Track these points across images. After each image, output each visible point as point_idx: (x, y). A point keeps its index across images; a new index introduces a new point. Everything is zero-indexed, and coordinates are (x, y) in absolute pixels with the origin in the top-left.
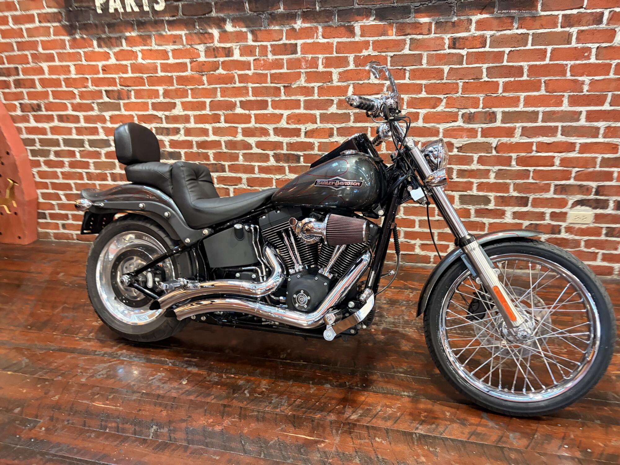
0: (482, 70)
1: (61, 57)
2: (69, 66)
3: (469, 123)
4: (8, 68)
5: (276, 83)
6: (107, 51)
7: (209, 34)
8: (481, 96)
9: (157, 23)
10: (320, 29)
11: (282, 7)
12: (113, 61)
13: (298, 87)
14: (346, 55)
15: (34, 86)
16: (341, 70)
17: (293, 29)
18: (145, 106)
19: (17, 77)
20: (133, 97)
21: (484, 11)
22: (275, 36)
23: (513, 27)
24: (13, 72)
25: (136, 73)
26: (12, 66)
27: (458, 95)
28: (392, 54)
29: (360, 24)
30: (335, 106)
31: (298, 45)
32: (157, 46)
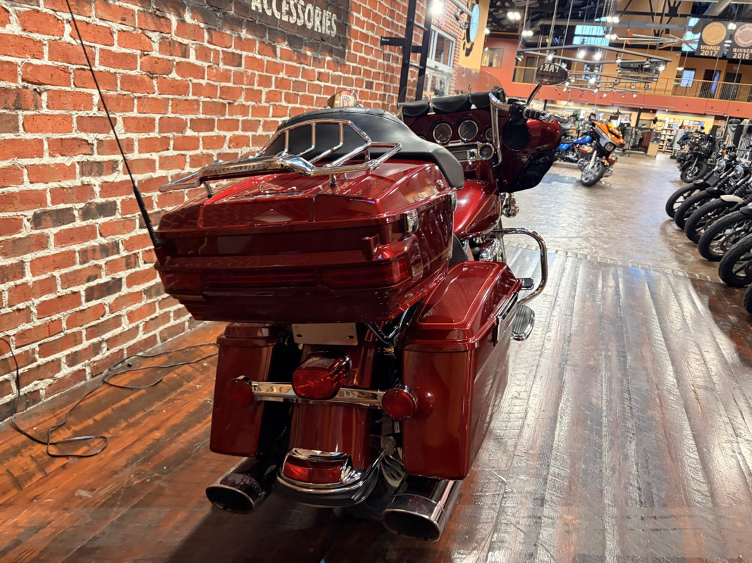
5: (224, 99)
6: (4, 6)
7: (167, 19)
10: (257, 43)
11: (233, 8)
12: (14, 28)
13: (239, 105)
14: (271, 75)
16: (267, 90)
17: (239, 38)
20: (44, 105)
22: (226, 41)
23: (338, 69)
28: (294, 79)
29: (280, 46)
30: (261, 127)
31: (243, 56)
32: (97, 20)
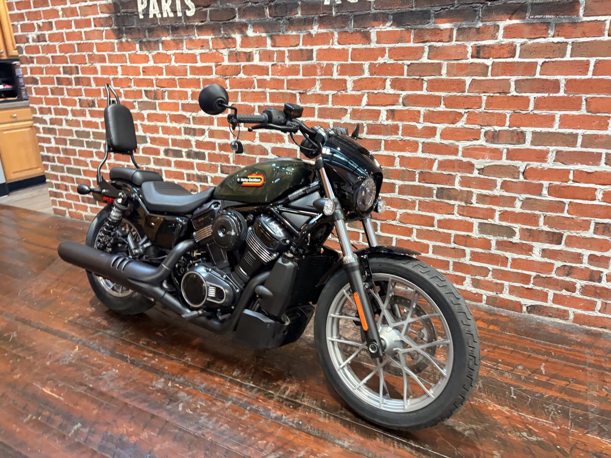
0: (510, 83)
1: (112, 58)
2: (116, 68)
3: (493, 142)
4: (70, 67)
5: (291, 90)
6: (147, 54)
7: (232, 38)
8: (508, 113)
9: (188, 28)
10: (336, 35)
11: (300, 13)
12: (151, 63)
13: (313, 94)
14: (361, 62)
15: (89, 84)
16: (356, 78)
17: (310, 35)
18: (175, 107)
19: (77, 76)
20: (166, 97)
21: (514, 16)
22: (293, 41)
23: (549, 34)
24: (74, 70)
25: (169, 75)
26: (73, 65)
27: (480, 110)
28: (409, 62)
29: (376, 30)
30: (348, 116)
31: (314, 51)
32: (187, 50)
